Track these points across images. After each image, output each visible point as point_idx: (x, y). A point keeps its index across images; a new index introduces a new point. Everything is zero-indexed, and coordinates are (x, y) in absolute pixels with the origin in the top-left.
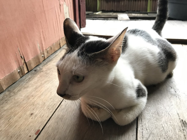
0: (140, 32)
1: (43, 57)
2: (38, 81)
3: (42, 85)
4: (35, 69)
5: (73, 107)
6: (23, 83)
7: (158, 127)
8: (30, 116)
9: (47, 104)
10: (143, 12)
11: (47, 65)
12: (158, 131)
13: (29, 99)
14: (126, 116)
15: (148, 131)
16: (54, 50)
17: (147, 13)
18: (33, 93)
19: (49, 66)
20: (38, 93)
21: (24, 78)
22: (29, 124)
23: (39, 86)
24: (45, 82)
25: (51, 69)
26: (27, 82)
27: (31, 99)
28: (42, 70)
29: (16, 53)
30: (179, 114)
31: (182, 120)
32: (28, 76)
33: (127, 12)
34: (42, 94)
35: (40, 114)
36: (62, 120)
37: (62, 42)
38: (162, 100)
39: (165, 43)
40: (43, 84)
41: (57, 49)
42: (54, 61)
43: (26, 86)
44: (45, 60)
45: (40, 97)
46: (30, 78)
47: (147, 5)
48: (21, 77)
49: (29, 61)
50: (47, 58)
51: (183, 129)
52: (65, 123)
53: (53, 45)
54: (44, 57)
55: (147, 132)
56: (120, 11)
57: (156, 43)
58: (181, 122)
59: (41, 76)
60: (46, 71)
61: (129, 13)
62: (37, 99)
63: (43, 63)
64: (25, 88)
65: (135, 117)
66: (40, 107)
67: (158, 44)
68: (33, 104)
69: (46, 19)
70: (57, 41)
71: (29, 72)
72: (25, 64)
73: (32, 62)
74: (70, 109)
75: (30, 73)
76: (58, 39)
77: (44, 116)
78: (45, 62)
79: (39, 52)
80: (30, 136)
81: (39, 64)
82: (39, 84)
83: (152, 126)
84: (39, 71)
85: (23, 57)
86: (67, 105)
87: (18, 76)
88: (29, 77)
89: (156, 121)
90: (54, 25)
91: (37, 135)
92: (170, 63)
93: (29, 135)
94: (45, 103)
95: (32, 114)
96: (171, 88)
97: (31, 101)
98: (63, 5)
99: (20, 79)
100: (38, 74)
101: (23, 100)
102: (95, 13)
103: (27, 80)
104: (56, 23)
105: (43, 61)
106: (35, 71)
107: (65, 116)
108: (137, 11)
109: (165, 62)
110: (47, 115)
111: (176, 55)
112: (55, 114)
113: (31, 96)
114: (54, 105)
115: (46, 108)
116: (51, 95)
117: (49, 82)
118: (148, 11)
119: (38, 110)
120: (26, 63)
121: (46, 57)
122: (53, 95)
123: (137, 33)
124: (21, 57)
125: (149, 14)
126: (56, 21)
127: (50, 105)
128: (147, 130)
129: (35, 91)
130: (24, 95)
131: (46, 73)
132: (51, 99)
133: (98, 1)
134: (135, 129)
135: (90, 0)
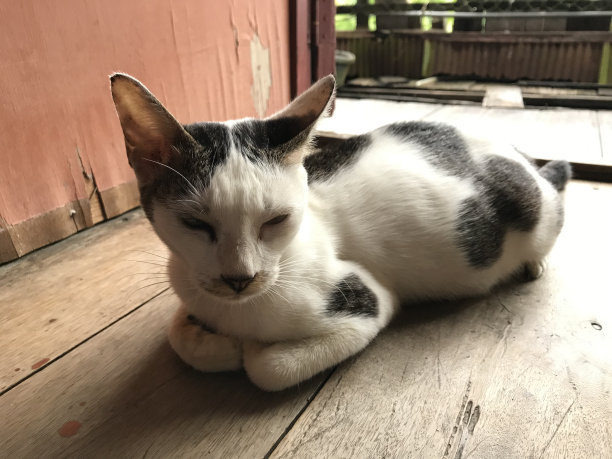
2: (117, 244)
3: (125, 253)
4: (124, 216)
6: (76, 245)
7: (379, 408)
8: (46, 325)
9: (104, 303)
10: (582, 84)
13: (68, 284)
15: (340, 412)
17: (596, 89)
18: (87, 272)
20: (98, 275)
21: (86, 233)
22: (32, 343)
23: (112, 259)
24: (134, 250)
26: (86, 246)
27: (72, 286)
29: (70, 160)
30: (473, 386)
31: (471, 403)
32: (98, 232)
33: (525, 83)
34: (107, 278)
35: (71, 325)
36: (117, 347)
43: (78, 254)
45: (97, 283)
46: (100, 236)
47: (597, 60)
48: (79, 232)
49: (110, 189)
51: (456, 428)
52: (121, 355)
55: (333, 414)
56: (498, 77)
58: (463, 406)
59: (131, 234)
61: (528, 86)
62: (87, 288)
64: (75, 257)
66: (83, 306)
68: (70, 299)
69: (181, 79)
71: (106, 220)
72: (94, 195)
73: (120, 194)
74: (153, 325)
75: (109, 223)
77: (80, 330)
80: (18, 370)
82: (115, 253)
84: (135, 220)
85: (90, 176)
87: (70, 227)
88: (101, 233)
91: (33, 371)
93: (17, 367)
94: (100, 300)
95: (52, 321)
96: (504, 309)
97: (71, 290)
98: (247, 43)
99: (73, 235)
100: (128, 229)
101: (52, 287)
102: (412, 84)
103: (90, 239)
106: (126, 219)
107: (131, 339)
108: (560, 80)
110: (87, 329)
113: (77, 279)
114: (123, 307)
115: (96, 310)
116: (128, 282)
118: (603, 81)
119: (74, 312)
120: (98, 194)
122: (132, 285)
124: (85, 174)
125: (601, 92)
127: (112, 305)
128: (338, 409)
129: (95, 269)
130: (61, 274)
132: (123, 291)
133: (427, 45)
134: (305, 403)
135: (400, 41)
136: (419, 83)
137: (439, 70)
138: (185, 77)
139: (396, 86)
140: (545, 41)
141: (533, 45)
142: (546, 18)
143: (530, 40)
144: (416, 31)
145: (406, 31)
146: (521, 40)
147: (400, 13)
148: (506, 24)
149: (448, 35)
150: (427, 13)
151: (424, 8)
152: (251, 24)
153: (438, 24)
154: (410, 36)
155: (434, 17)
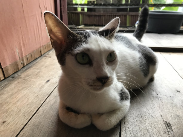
0: (121, 38)
1: (22, 64)
2: (15, 87)
3: (18, 91)
4: (13, 76)
5: (51, 113)
7: (142, 130)
8: (2, 125)
9: (23, 110)
10: (123, 26)
11: (26, 72)
12: (142, 134)
13: (3, 106)
14: (109, 120)
15: (132, 134)
16: (34, 57)
17: (127, 27)
18: (8, 100)
19: (28, 72)
20: (13, 100)
23: (16, 93)
24: (23, 88)
25: (30, 75)
26: (2, 89)
27: (5, 106)
28: (20, 77)
30: (163, 116)
31: (166, 122)
32: (4, 83)
34: (18, 101)
35: (13, 122)
36: (38, 127)
37: (43, 49)
38: (144, 103)
39: (145, 48)
40: (20, 91)
41: (37, 57)
42: (34, 68)
44: (24, 67)
45: (15, 103)
46: (6, 85)
47: (126, 20)
49: (6, 67)
50: (27, 65)
51: (168, 131)
52: (42, 130)
53: (33, 52)
54: (24, 64)
55: (131, 136)
56: (101, 25)
57: (136, 49)
58: (165, 123)
59: (18, 83)
60: (25, 77)
62: (12, 106)
63: (22, 70)
65: (118, 121)
66: (14, 114)
67: (139, 49)
68: (7, 112)
69: (26, 25)
70: (38, 49)
71: (5, 78)
73: (10, 68)
74: (48, 116)
75: (7, 79)
76: (38, 46)
77: (18, 124)
78: (24, 69)
79: (18, 59)
81: (17, 70)
82: (16, 90)
83: (136, 130)
84: (17, 77)
86: (45, 111)
88: (6, 83)
89: (139, 124)
90: (34, 32)
92: (151, 68)
94: (20, 110)
95: (4, 122)
96: (153, 91)
97: (5, 108)
100: (16, 81)
102: (78, 27)
103: (2, 87)
104: (37, 31)
105: (22, 68)
106: (13, 77)
107: (42, 123)
109: (146, 67)
110: (21, 123)
111: (156, 59)
112: (30, 121)
113: (5, 103)
114: (31, 111)
115: (21, 114)
116: (28, 101)
117: (27, 88)
118: (128, 25)
119: (12, 117)
120: (2, 69)
121: (25, 64)
122: (30, 102)
123: (119, 38)
125: (128, 28)
126: (37, 28)
127: (26, 111)
129: (11, 98)
131: (24, 80)
132: (28, 105)
133: (81, 16)
134: (119, 133)
135: (73, 15)
136: (80, 27)
137: (85, 23)
138: (27, 24)
139: (73, 28)
140: (112, 14)
141: (109, 16)
142: (112, 8)
143: (108, 14)
144: (76, 12)
145: (74, 12)
146: (106, 14)
147: (72, 6)
148: (102, 10)
149: (86, 13)
150: (80, 6)
151: (78, 5)
152: (45, 7)
153: (83, 10)
154: (75, 13)
155: (81, 8)
